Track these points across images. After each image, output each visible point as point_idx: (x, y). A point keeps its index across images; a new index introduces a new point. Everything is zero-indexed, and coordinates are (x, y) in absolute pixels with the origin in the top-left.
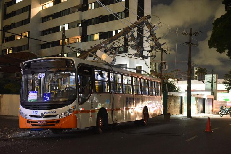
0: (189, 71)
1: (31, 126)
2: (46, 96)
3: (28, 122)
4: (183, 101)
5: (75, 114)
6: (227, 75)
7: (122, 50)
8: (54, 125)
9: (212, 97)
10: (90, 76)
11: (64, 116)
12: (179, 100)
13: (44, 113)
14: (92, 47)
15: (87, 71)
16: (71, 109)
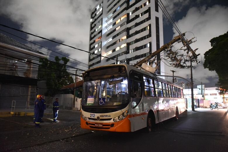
1: (90, 127)
2: (101, 100)
3: (87, 123)
5: (128, 118)
6: (216, 84)
8: (109, 128)
9: (203, 98)
10: (140, 82)
11: (118, 120)
13: (99, 116)
14: (138, 62)
15: (137, 77)
16: (124, 113)
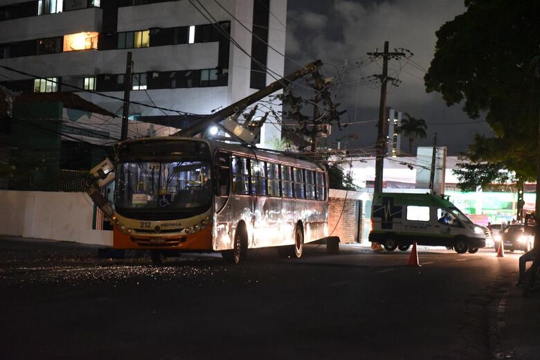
0: (380, 142)
1: (138, 245)
2: (164, 199)
4: (364, 212)
7: (214, 77)
8: (177, 244)
10: (227, 167)
11: (193, 230)
12: (355, 209)
13: (160, 226)
15: (223, 160)
16: (204, 220)
